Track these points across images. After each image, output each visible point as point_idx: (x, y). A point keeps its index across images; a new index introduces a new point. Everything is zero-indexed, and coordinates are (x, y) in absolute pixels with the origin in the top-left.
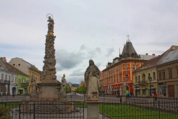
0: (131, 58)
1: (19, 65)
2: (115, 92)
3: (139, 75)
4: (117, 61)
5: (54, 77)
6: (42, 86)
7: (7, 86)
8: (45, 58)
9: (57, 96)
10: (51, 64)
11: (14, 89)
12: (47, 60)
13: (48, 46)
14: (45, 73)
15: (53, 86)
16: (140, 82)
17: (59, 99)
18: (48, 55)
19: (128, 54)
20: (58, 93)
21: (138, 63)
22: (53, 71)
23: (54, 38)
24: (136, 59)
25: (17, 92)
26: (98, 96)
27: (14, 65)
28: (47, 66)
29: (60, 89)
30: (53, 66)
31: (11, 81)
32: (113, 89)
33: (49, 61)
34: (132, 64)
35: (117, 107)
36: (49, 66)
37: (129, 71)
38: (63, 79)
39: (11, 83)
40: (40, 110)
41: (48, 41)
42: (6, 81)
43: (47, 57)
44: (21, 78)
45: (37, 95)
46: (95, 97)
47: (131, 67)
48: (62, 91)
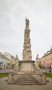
1: (7, 55)
2: (49, 67)
4: (49, 52)
5: (31, 56)
6: (22, 63)
7: (1, 64)
8: (25, 44)
9: (33, 70)
10: (28, 47)
11: (4, 66)
12: (26, 45)
13: (26, 36)
14: (24, 54)
15: (30, 62)
18: (27, 42)
20: (34, 67)
22: (30, 53)
23: (29, 31)
25: (6, 67)
27: (5, 55)
28: (26, 49)
30: (30, 49)
31: (3, 62)
32: (47, 66)
33: (27, 46)
36: (27, 49)
38: (37, 57)
39: (3, 63)
41: (26, 33)
42: (1, 62)
43: (26, 43)
44: (7, 61)
45: (19, 69)
48: (37, 66)
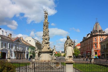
0: (98, 33)
1: (30, 41)
3: (104, 44)
4: (89, 36)
6: (41, 53)
7: (23, 53)
9: (50, 59)
11: (27, 55)
12: (44, 37)
14: (43, 45)
16: (104, 49)
17: (51, 61)
18: (45, 34)
19: (97, 31)
20: (51, 57)
21: (104, 37)
22: (48, 44)
23: (48, 23)
24: (102, 34)
26: (72, 58)
27: (27, 41)
29: (52, 55)
30: (48, 41)
34: (99, 37)
35: (88, 66)
36: (45, 41)
37: (98, 42)
39: (26, 52)
40: (41, 67)
46: (70, 59)
47: (98, 40)
